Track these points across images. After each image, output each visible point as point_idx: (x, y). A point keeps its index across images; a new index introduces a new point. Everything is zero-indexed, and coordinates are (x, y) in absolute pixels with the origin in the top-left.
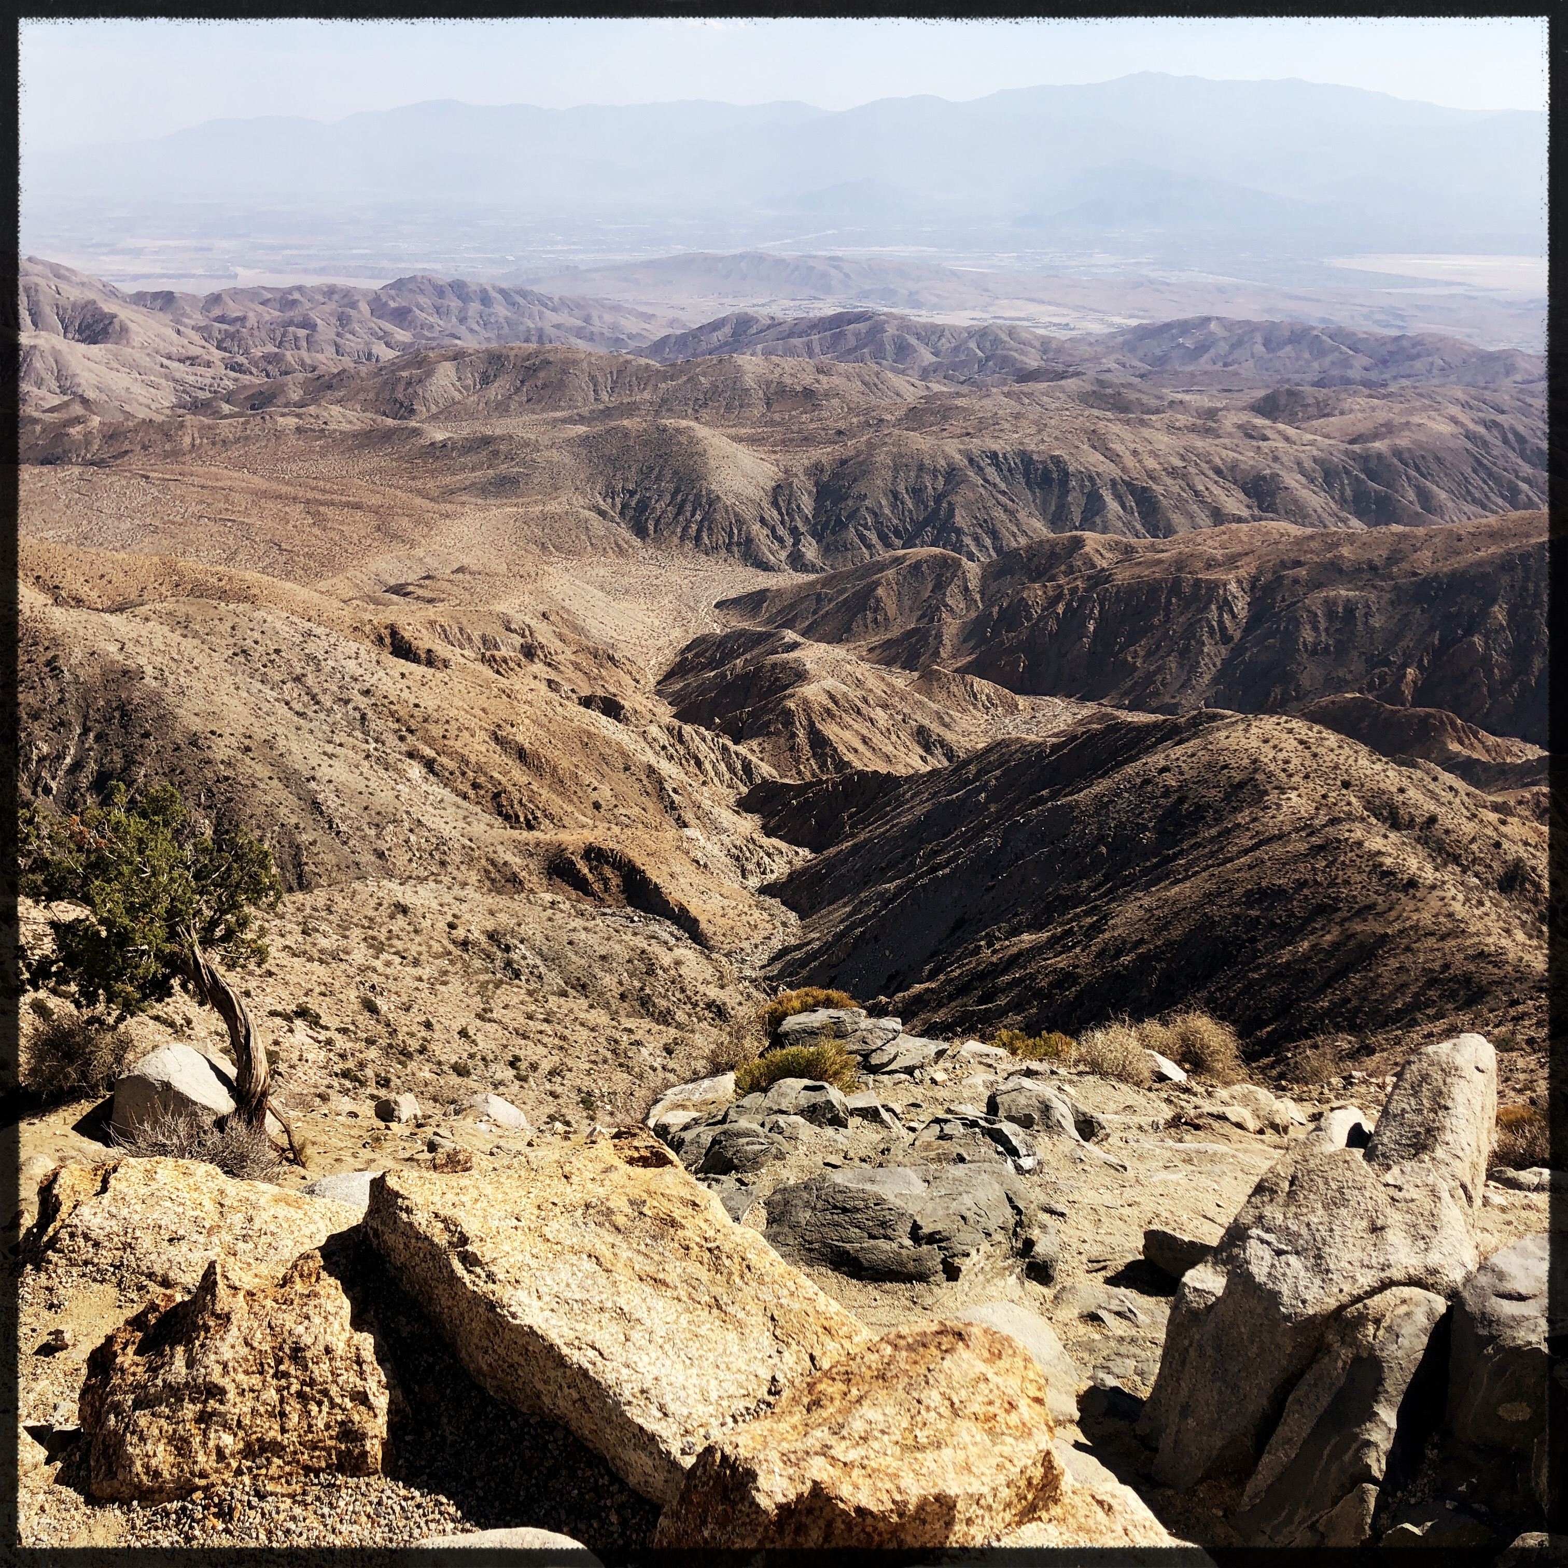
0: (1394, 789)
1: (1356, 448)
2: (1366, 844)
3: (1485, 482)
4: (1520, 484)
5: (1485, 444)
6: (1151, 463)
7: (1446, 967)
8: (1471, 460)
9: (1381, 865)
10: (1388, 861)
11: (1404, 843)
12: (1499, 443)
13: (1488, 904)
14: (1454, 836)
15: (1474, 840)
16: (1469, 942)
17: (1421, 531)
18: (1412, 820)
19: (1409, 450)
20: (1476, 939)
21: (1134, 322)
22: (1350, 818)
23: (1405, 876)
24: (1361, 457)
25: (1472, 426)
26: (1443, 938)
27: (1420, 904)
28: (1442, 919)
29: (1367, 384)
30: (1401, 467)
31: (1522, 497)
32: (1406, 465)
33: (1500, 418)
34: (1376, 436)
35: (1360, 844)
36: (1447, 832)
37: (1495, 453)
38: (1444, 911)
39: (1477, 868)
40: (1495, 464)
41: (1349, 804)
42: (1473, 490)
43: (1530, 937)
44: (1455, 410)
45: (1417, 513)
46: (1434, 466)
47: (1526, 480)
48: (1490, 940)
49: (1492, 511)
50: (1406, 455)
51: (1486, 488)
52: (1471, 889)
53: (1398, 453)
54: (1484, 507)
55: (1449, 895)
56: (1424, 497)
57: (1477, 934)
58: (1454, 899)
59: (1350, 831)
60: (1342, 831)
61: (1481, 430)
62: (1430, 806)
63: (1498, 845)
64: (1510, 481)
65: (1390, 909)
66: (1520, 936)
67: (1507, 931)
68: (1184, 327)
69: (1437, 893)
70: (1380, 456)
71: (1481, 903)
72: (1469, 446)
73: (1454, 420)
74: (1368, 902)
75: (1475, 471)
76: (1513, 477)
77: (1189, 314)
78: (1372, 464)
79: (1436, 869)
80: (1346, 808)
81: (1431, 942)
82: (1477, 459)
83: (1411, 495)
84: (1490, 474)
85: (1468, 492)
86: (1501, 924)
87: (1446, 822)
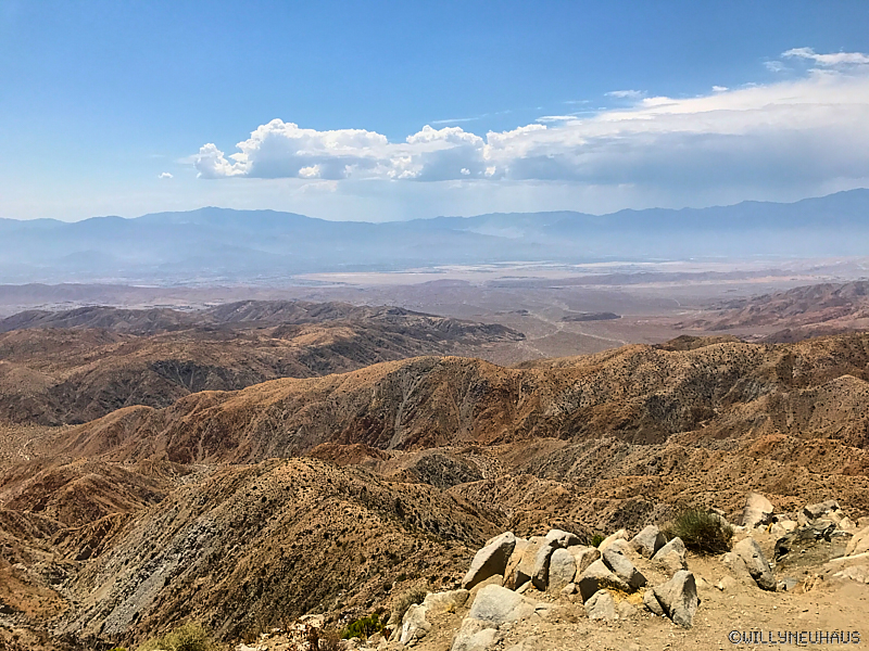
0: (348, 479)
1: (314, 346)
3: (364, 354)
5: (361, 340)
6: (232, 360)
7: (378, 550)
8: (357, 346)
10: (349, 509)
11: (354, 501)
12: (366, 340)
13: (390, 520)
14: (373, 494)
15: (381, 494)
17: (343, 375)
18: (357, 491)
19: (334, 345)
21: (217, 304)
22: (333, 495)
23: (357, 515)
24: (316, 349)
25: (355, 335)
27: (365, 525)
28: (374, 530)
29: (314, 322)
30: (331, 352)
32: (333, 350)
33: (365, 330)
34: (321, 341)
36: (371, 493)
37: (365, 343)
38: (374, 526)
39: (384, 506)
41: (332, 489)
42: (360, 357)
43: (407, 530)
44: (348, 329)
45: (341, 369)
46: (344, 350)
50: (332, 347)
51: (364, 357)
52: (382, 515)
53: (329, 347)
55: (374, 519)
58: (376, 520)
61: (359, 336)
62: (363, 484)
63: (390, 494)
65: (354, 529)
66: (403, 530)
67: (398, 529)
68: (239, 305)
69: (369, 519)
70: (323, 348)
71: (387, 520)
72: (356, 342)
73: (348, 333)
74: (345, 528)
77: (240, 300)
78: (321, 351)
79: (368, 509)
80: (331, 491)
81: (371, 540)
82: (359, 346)
86: (395, 527)
87: (369, 489)
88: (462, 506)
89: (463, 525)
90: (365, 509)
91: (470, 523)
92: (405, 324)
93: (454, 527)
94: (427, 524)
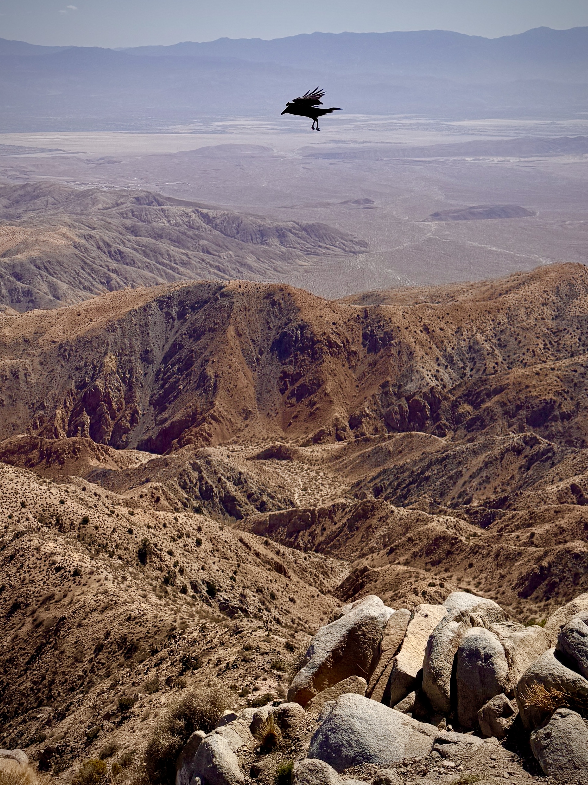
0: (57, 502)
1: (6, 260)
2: (42, 548)
3: (90, 275)
4: (111, 274)
5: (86, 249)
7: (108, 634)
8: (79, 261)
9: (54, 563)
10: (58, 558)
11: (68, 543)
12: (95, 249)
13: (130, 578)
14: (101, 531)
15: (114, 531)
16: (121, 611)
17: (54, 312)
18: (72, 524)
19: (40, 258)
20: (124, 608)
22: (30, 530)
23: (72, 568)
24: (9, 265)
25: (77, 239)
26: (102, 612)
27: (85, 588)
28: (101, 597)
30: (36, 271)
31: (114, 282)
32: (39, 268)
33: (93, 233)
34: (17, 252)
35: (38, 549)
36: (96, 528)
37: (93, 255)
38: (101, 590)
39: (120, 552)
40: (94, 262)
41: (28, 519)
42: (83, 281)
43: (160, 598)
44: (65, 230)
45: (50, 300)
46: (57, 268)
47: (115, 271)
48: (134, 606)
49: (96, 294)
50: (38, 262)
51: (91, 279)
52: (116, 569)
53: (33, 261)
54: (91, 291)
55: (102, 576)
56: (53, 288)
57: (125, 603)
58: (106, 579)
59: (30, 541)
60: (24, 542)
61: (83, 241)
62: (83, 511)
63: (130, 532)
64: (105, 273)
65: (65, 596)
66: (153, 599)
67: (145, 596)
69: (93, 577)
70: (22, 264)
71: (124, 579)
72: (77, 252)
73: (64, 236)
74: (49, 594)
75: (82, 268)
76: (106, 270)
78: (18, 270)
79: (92, 559)
80: (26, 523)
81: (96, 616)
82: (83, 260)
83: (45, 287)
84: (92, 269)
85: (80, 282)
86: (140, 592)
87: (94, 520)
88: (258, 555)
89: (259, 590)
90: (87, 558)
91: (274, 587)
92: (163, 223)
93: (243, 596)
94: (194, 587)
